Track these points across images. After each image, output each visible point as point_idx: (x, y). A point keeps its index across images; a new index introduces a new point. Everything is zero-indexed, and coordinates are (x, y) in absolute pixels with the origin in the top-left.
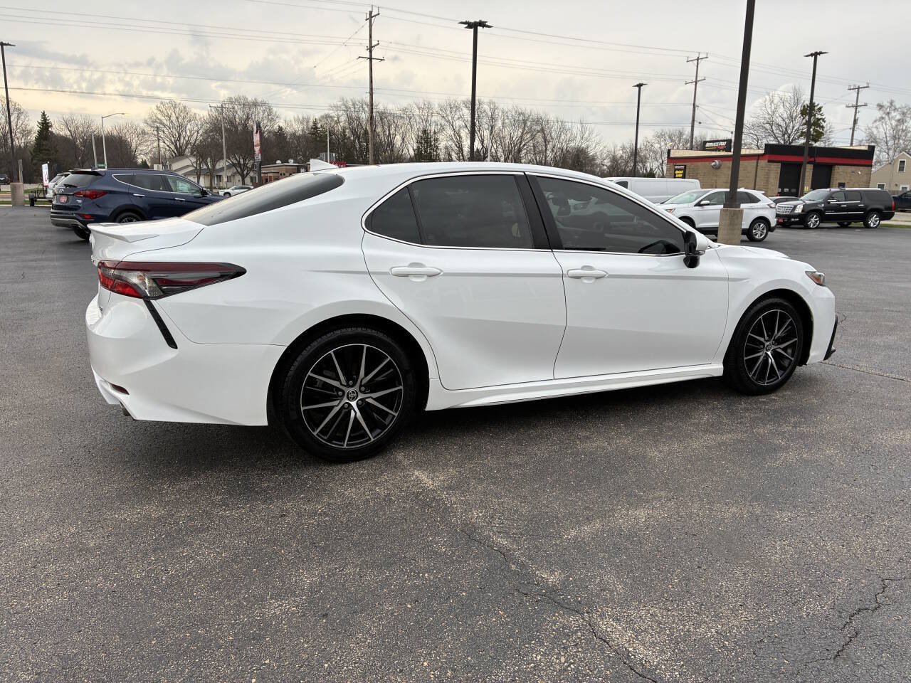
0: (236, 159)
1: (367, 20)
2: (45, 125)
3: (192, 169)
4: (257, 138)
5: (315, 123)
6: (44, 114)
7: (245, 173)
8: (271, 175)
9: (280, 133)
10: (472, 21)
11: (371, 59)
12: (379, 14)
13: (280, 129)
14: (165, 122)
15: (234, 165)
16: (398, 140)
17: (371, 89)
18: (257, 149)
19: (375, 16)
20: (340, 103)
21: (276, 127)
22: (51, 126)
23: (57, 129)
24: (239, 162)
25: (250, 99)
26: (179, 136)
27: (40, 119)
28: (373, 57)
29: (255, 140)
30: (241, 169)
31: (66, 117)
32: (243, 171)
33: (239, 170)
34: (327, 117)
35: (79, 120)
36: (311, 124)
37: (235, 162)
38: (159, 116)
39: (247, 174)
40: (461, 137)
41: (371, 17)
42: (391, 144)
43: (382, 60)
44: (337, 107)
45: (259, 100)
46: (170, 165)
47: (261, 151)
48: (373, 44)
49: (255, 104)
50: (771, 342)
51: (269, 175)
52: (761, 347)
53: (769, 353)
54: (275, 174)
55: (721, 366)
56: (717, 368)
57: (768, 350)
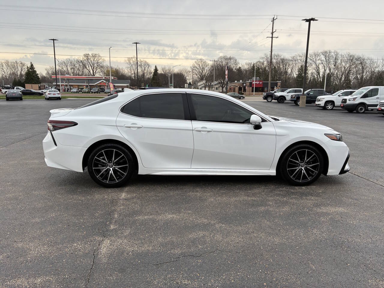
0: (221, 81)
1: (272, 21)
2: (156, 70)
3: (204, 85)
4: (227, 72)
5: (254, 65)
6: (156, 66)
7: (223, 86)
8: (232, 87)
9: (239, 70)
10: (308, 18)
11: (272, 37)
12: (277, 18)
13: (240, 68)
14: (198, 67)
15: (219, 83)
16: (289, 71)
17: (272, 50)
18: (226, 76)
19: (275, 19)
20: (264, 56)
21: (238, 67)
22: (158, 71)
23: (160, 71)
24: (221, 82)
25: (228, 57)
26: (202, 72)
27: (154, 68)
28: (273, 36)
31: (163, 67)
33: (221, 85)
34: (259, 62)
35: (167, 68)
36: (252, 65)
37: (220, 82)
38: (196, 65)
39: (224, 86)
40: (319, 68)
41: (274, 20)
42: (286, 72)
43: (277, 38)
44: (263, 58)
45: (232, 56)
46: (197, 84)
47: (228, 77)
48: (274, 31)
49: (230, 59)
50: (304, 163)
51: (231, 87)
52: (299, 165)
53: (303, 168)
54: (234, 86)
55: (275, 171)
56: (272, 172)
57: (303, 167)
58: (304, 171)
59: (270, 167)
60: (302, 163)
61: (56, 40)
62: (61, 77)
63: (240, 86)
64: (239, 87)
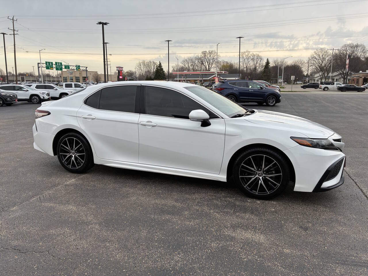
0: (342, 72)
2: (268, 63)
3: (320, 77)
4: (348, 62)
6: (268, 59)
14: (317, 58)
15: (341, 74)
18: (347, 66)
22: (270, 63)
23: (271, 65)
25: (355, 44)
26: (322, 63)
27: (266, 61)
29: (346, 63)
30: (344, 75)
31: (275, 59)
32: (344, 76)
33: (343, 76)
35: (279, 60)
37: (342, 73)
38: (315, 56)
45: (359, 44)
46: (314, 75)
47: (349, 67)
49: (357, 46)
50: (262, 172)
51: (354, 78)
52: (255, 173)
53: (261, 178)
54: (357, 77)
55: (225, 177)
56: (223, 177)
57: (260, 176)
58: (261, 181)
59: (220, 172)
60: (260, 171)
61: (170, 41)
62: (179, 73)
63: (365, 77)
64: (363, 77)
